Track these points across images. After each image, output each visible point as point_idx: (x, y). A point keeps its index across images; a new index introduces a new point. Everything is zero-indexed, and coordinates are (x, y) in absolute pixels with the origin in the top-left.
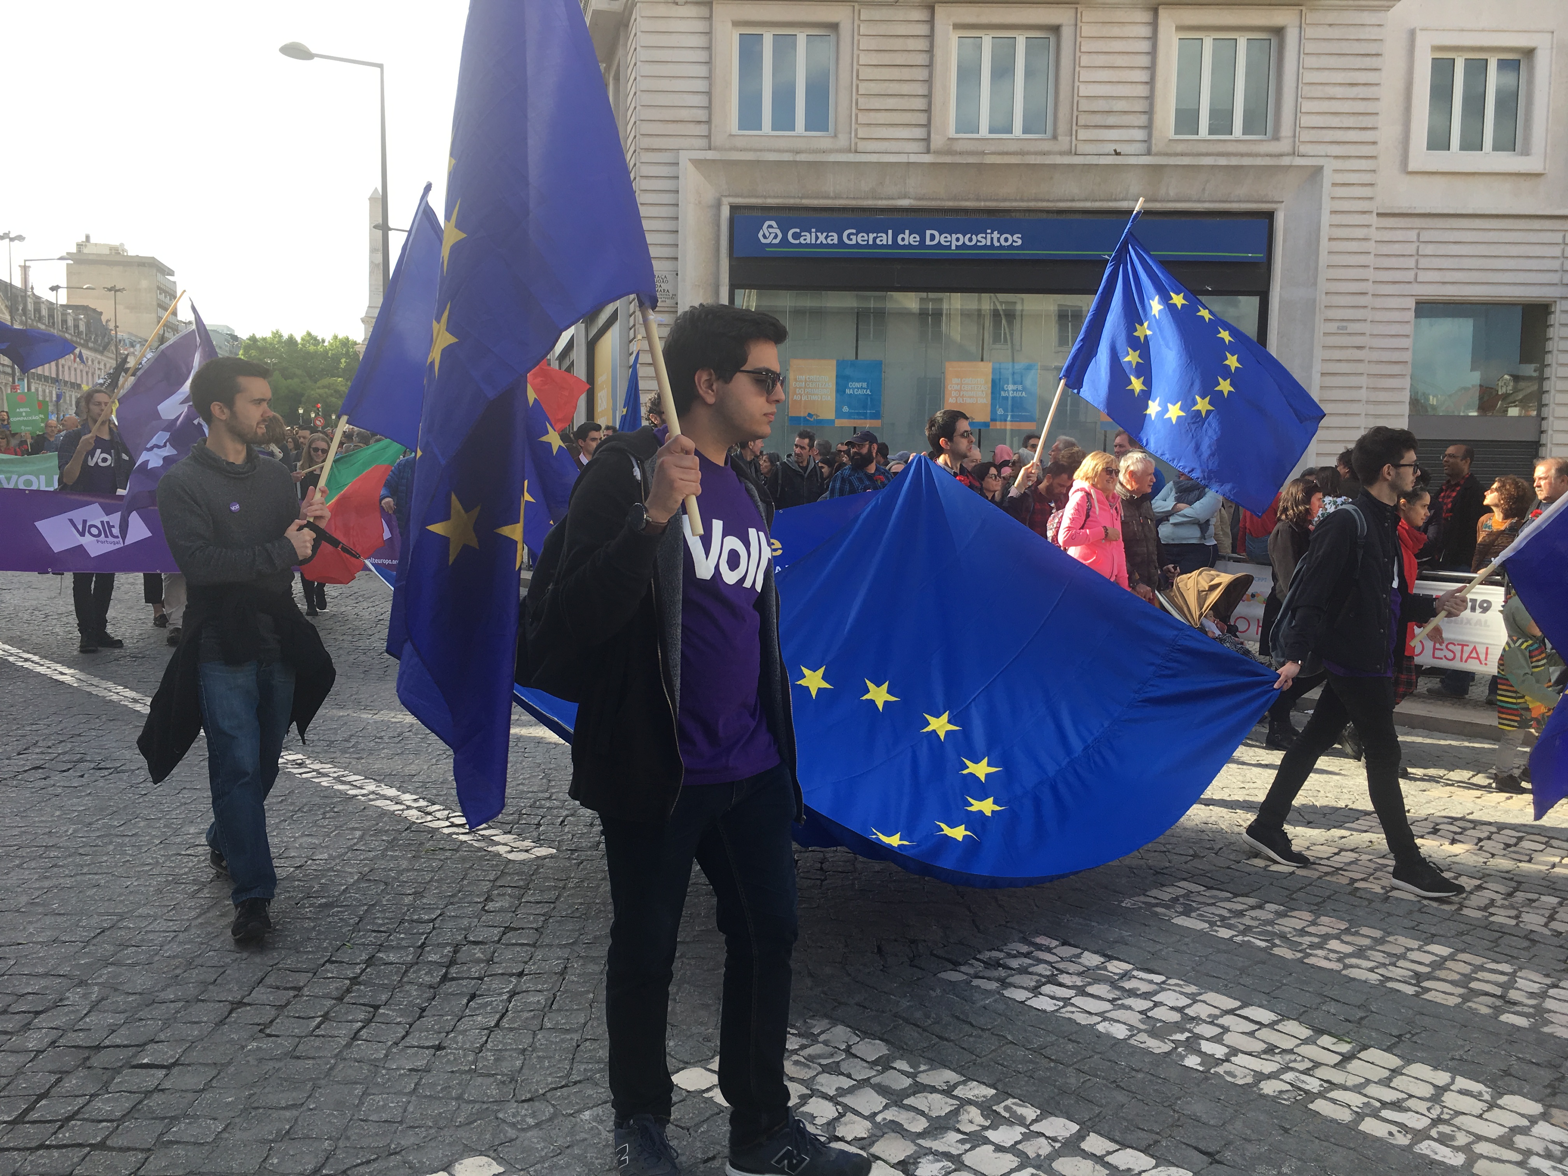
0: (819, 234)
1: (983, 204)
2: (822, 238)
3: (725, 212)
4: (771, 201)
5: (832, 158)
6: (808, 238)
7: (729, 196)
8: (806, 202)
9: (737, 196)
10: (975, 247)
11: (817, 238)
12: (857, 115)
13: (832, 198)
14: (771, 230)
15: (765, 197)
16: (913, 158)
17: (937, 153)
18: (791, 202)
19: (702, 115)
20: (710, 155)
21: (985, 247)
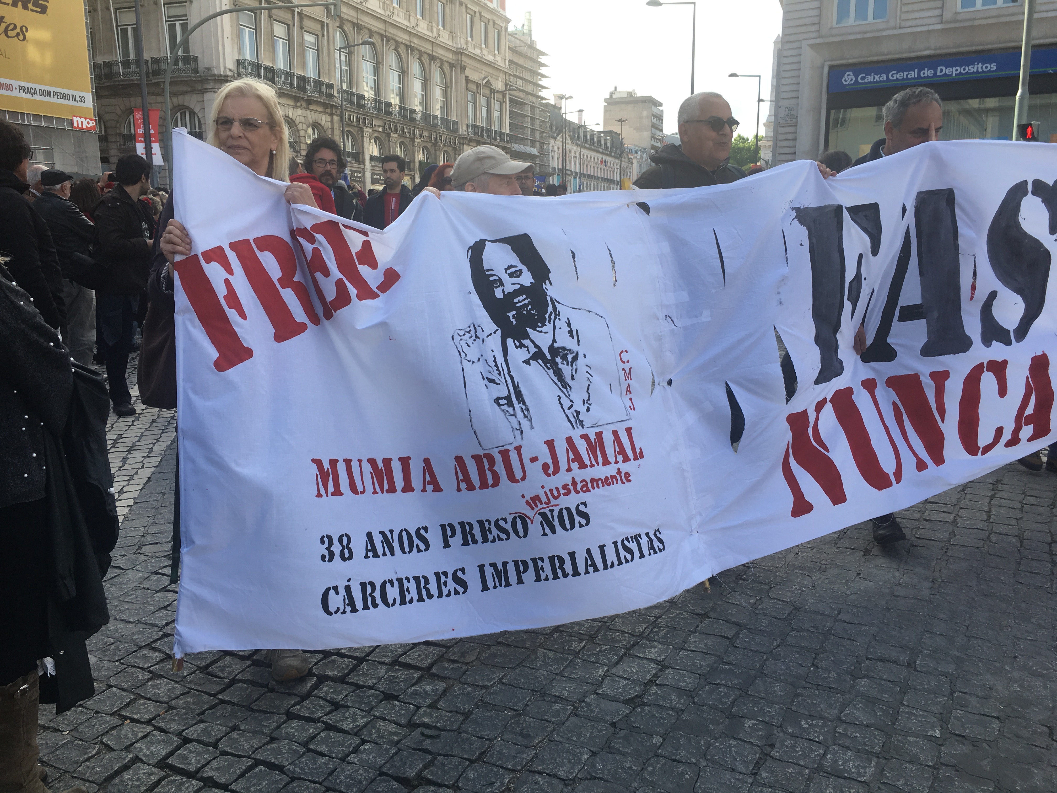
0: (876, 76)
1: (974, 48)
2: (877, 78)
3: (826, 70)
4: (850, 61)
5: (884, 33)
6: (869, 79)
7: (829, 61)
8: (870, 59)
9: (832, 60)
10: (967, 73)
11: (874, 78)
12: (901, 7)
13: (886, 55)
14: (849, 77)
15: (848, 59)
16: (931, 28)
17: (946, 22)
18: (862, 60)
19: (816, 20)
20: (818, 41)
21: (973, 73)
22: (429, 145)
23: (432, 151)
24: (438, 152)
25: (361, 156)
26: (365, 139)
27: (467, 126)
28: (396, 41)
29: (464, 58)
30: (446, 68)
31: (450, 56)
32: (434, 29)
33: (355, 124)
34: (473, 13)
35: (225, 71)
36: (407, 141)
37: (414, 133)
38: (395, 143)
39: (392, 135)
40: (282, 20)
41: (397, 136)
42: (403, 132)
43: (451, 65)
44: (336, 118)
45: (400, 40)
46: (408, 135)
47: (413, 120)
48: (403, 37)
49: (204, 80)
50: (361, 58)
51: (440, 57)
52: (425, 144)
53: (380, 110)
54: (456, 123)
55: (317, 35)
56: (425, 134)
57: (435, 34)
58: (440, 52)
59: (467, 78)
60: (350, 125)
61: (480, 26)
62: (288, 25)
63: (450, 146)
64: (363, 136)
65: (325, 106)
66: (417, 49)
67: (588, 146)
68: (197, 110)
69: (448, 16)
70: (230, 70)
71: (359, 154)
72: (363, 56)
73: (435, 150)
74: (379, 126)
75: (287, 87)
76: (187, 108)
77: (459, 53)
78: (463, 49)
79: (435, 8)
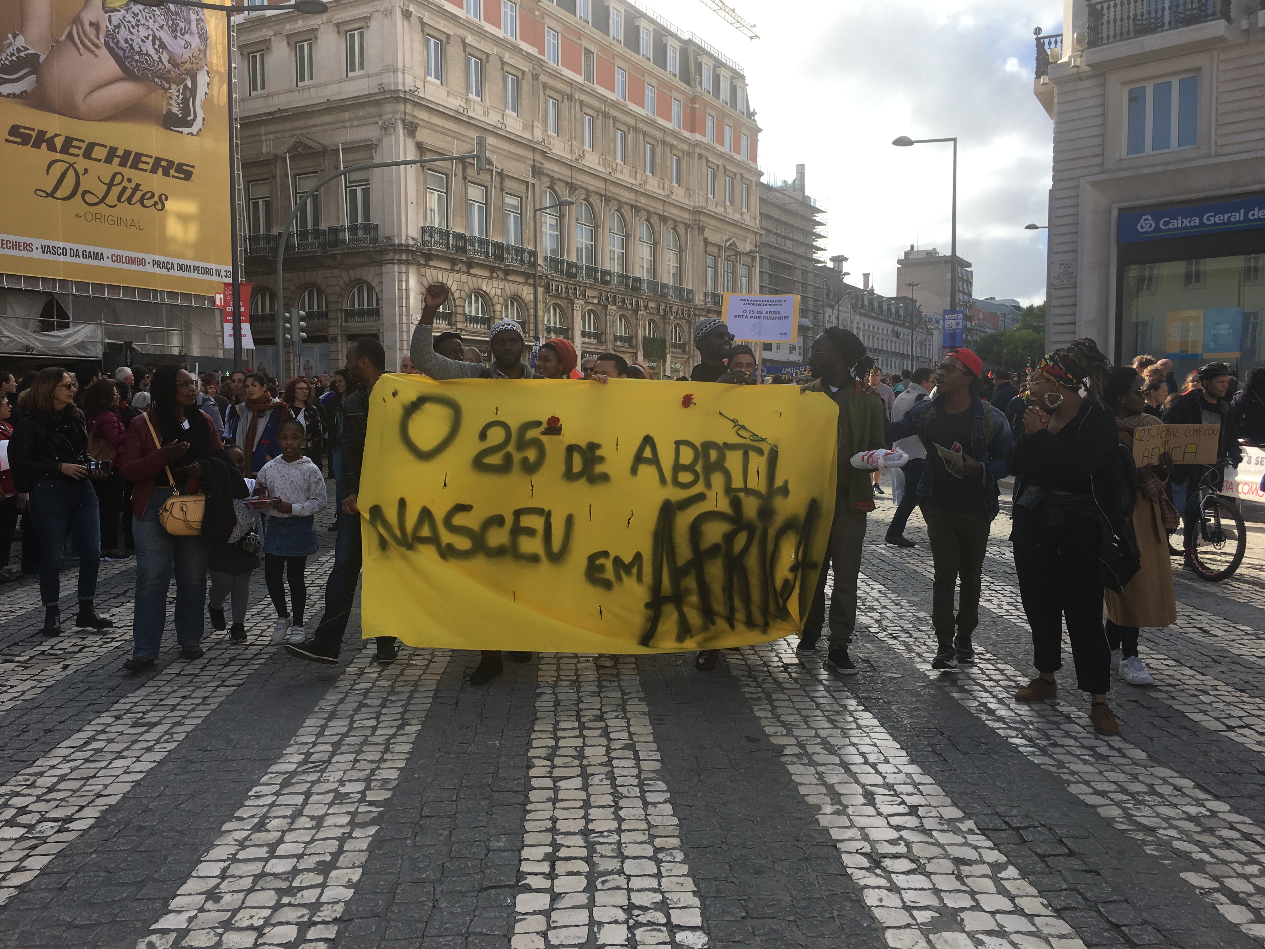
0: (1184, 220)
2: (1186, 222)
3: (1115, 213)
4: (1148, 202)
5: (1195, 164)
6: (1175, 224)
7: (1118, 202)
8: (1175, 198)
9: (1123, 201)
11: (1182, 223)
12: (1216, 129)
13: (1198, 192)
14: (1146, 222)
15: (1143, 199)
16: (1260, 154)
19: (1097, 150)
20: (1103, 177)
22: (657, 318)
23: (661, 325)
24: (667, 326)
25: (570, 332)
26: (575, 312)
27: (705, 295)
28: (618, 201)
29: (702, 218)
30: (681, 229)
31: (686, 215)
32: (666, 186)
33: (564, 295)
34: (715, 168)
35: (407, 239)
36: (629, 314)
37: (637, 305)
38: (614, 316)
39: (610, 307)
40: (478, 181)
41: (615, 308)
42: (623, 302)
43: (687, 226)
44: (540, 290)
45: (623, 200)
46: (629, 307)
47: (636, 289)
48: (627, 196)
49: (383, 251)
50: (573, 222)
51: (673, 217)
52: (651, 317)
53: (596, 279)
54: (690, 292)
55: (521, 198)
56: (652, 305)
57: (667, 192)
58: (674, 212)
59: (706, 240)
60: (558, 297)
61: (723, 182)
62: (486, 187)
63: (683, 318)
64: (573, 309)
65: (527, 276)
66: (644, 210)
67: (874, 315)
68: (374, 284)
69: (684, 171)
70: (413, 238)
71: (568, 329)
72: (577, 219)
73: (664, 324)
74: (595, 297)
75: (482, 257)
76: (365, 282)
77: (696, 212)
78: (702, 207)
79: (669, 162)
